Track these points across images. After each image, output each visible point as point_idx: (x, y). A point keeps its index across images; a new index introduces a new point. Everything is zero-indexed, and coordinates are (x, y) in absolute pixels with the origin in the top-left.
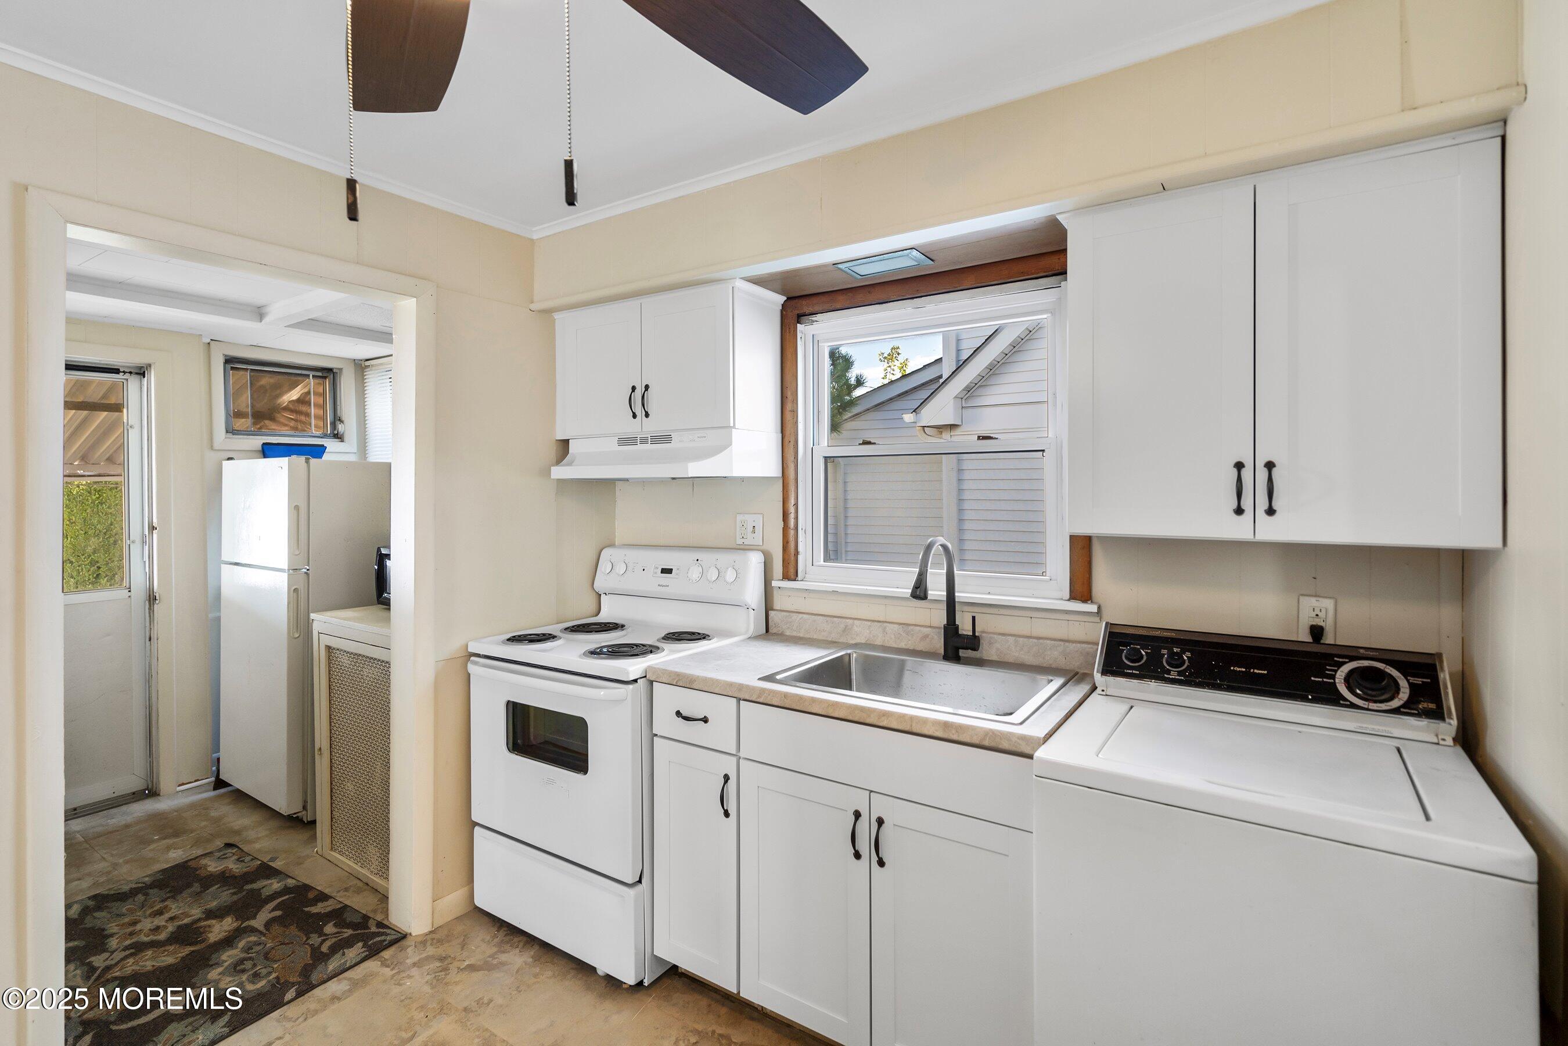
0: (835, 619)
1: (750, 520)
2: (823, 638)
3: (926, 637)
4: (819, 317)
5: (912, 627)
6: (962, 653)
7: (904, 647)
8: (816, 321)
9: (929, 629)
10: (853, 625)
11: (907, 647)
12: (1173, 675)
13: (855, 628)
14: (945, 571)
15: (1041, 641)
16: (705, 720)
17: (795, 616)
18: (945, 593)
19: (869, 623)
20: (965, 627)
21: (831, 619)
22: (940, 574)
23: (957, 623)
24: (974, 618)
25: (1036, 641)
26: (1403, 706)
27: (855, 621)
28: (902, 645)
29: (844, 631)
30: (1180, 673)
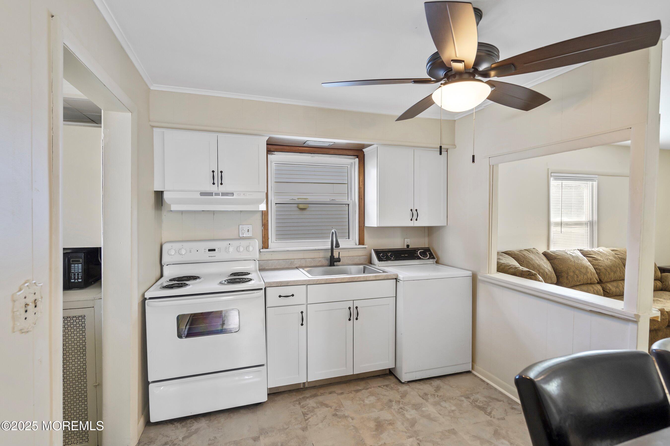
0: (287, 260)
1: (246, 227)
2: (282, 267)
3: (320, 261)
4: (276, 153)
5: (315, 259)
6: (335, 263)
7: (313, 265)
8: (274, 154)
9: (321, 259)
10: (294, 261)
11: (314, 265)
12: (392, 259)
13: (295, 262)
14: (331, 240)
15: (353, 257)
16: (293, 295)
17: (270, 261)
18: (330, 247)
19: (300, 260)
20: (336, 255)
21: (285, 260)
22: (330, 241)
23: (334, 255)
24: (339, 253)
25: (352, 257)
26: (429, 257)
27: (295, 260)
28: (312, 265)
29: (291, 264)
30: (393, 258)
